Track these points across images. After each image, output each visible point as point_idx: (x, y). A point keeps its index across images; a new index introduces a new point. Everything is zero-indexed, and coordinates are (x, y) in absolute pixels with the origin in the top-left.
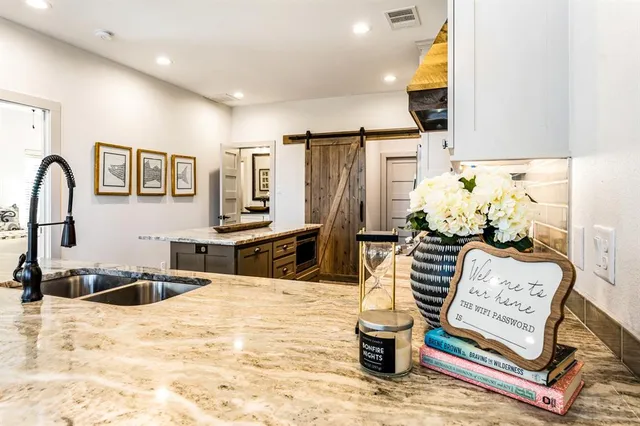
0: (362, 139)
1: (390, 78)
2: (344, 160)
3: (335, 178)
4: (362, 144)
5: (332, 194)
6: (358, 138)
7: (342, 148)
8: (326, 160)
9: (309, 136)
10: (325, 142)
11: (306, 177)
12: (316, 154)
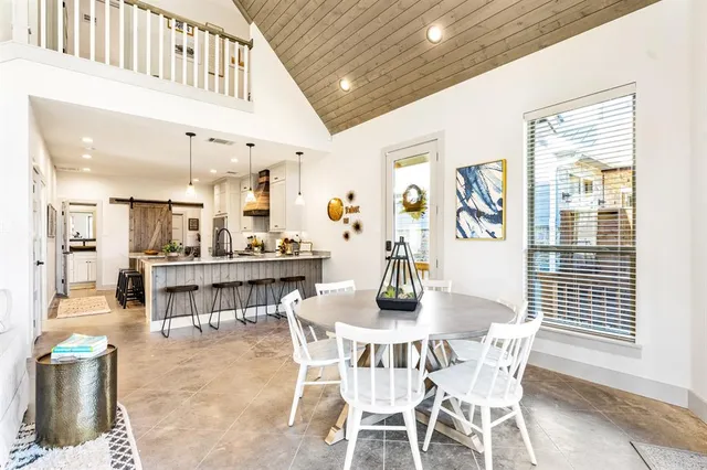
0: (170, 206)
1: (196, 180)
2: (158, 216)
3: (152, 227)
4: (170, 209)
5: (150, 237)
6: (168, 205)
7: (157, 210)
8: (145, 216)
9: (131, 201)
10: (145, 205)
11: (130, 226)
12: (138, 212)
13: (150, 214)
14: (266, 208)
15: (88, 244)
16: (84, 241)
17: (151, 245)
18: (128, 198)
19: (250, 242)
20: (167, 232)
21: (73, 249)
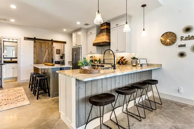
0: (52, 42)
1: (65, 30)
2: (47, 47)
3: (44, 52)
4: (52, 44)
5: (43, 56)
6: (51, 42)
7: (46, 44)
8: (41, 47)
9: (35, 39)
10: (41, 41)
11: (34, 51)
12: (38, 45)
13: (43, 45)
14: (108, 41)
15: (13, 60)
16: (11, 58)
17: (44, 60)
18: (33, 37)
19: (91, 59)
20: (51, 54)
21: (5, 62)
